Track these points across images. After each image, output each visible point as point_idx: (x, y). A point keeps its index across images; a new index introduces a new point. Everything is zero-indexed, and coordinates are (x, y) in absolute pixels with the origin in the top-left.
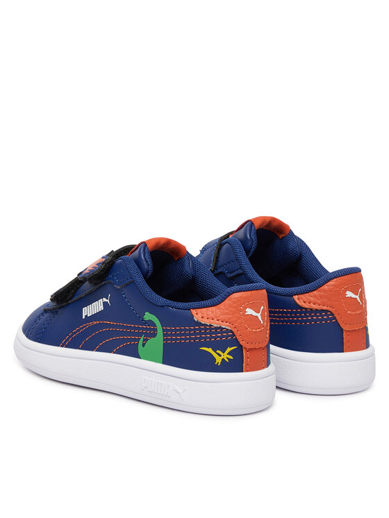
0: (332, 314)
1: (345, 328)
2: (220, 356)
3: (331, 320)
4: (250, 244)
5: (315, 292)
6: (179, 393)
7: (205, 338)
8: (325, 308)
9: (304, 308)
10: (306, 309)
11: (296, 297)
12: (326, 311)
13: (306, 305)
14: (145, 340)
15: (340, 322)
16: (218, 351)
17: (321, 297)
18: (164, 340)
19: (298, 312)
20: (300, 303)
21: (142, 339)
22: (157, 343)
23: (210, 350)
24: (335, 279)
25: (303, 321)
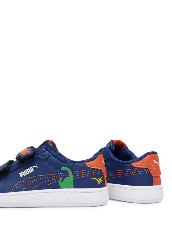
0: (148, 170)
1: (153, 175)
2: (99, 180)
3: (148, 172)
4: (112, 148)
5: (140, 161)
6: (86, 199)
7: (92, 174)
8: (145, 167)
9: (136, 168)
10: (137, 168)
11: (133, 164)
12: (146, 168)
13: (137, 166)
14: (63, 180)
15: (151, 173)
16: (98, 179)
17: (143, 162)
18: (73, 177)
19: (134, 170)
20: (135, 166)
21: (61, 179)
22: (70, 179)
23: (95, 178)
24: (149, 155)
25: (136, 173)
